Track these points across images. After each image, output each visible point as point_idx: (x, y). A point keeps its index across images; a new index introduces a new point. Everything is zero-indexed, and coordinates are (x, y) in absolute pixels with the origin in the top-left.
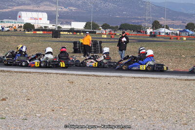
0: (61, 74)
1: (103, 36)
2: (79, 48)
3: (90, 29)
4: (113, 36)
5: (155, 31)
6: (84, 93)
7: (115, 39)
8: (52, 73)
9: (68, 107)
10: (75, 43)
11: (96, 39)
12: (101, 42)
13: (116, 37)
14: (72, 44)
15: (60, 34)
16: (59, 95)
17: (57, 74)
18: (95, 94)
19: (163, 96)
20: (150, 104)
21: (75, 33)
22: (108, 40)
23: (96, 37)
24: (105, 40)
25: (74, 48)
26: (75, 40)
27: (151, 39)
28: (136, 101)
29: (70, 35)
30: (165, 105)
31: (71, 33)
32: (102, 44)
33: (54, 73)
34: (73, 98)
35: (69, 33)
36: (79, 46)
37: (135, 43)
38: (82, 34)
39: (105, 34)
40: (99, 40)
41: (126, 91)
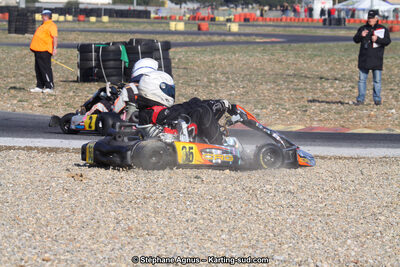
0: (44, 150)
1: (173, 26)
2: (98, 66)
3: (132, 3)
4: (205, 25)
5: (338, 6)
6: (120, 210)
7: (212, 34)
8: (13, 148)
9: (68, 256)
10: (84, 49)
11: (151, 37)
12: (167, 46)
13: (214, 29)
14: (76, 52)
15: (34, 21)
16: (38, 219)
17: (29, 149)
18: (156, 212)
19: (374, 214)
20: (334, 243)
21: (82, 17)
22: (190, 39)
23: (149, 28)
24: (181, 39)
25: (80, 66)
26: (82, 39)
27: (328, 32)
28: (288, 233)
29: (67, 25)
30: (383, 245)
31: (70, 18)
32: (172, 52)
33: (19, 148)
34: (84, 226)
35: (62, 18)
36: (97, 59)
37: (278, 46)
38: (105, 19)
39: (181, 20)
40: (159, 40)
41: (254, 202)
